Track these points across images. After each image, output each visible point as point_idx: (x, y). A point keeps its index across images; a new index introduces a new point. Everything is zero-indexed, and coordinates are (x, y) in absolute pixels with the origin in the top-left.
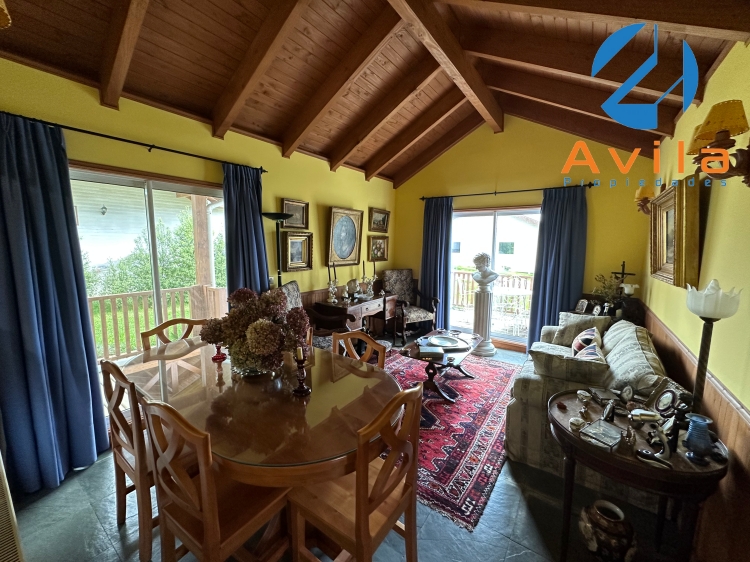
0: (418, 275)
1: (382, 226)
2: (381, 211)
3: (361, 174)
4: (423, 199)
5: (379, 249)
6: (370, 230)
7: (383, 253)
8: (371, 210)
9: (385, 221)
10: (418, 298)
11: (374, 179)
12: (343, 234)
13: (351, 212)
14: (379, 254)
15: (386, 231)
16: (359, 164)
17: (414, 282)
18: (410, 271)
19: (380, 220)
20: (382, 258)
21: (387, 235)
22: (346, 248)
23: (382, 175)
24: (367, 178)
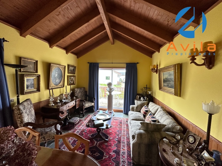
0: (87, 89)
1: (73, 72)
2: (72, 66)
3: (64, 52)
4: (88, 63)
5: (72, 80)
6: (68, 73)
7: (74, 82)
8: (68, 66)
9: (74, 70)
10: (88, 97)
11: (70, 54)
12: (56, 75)
13: (60, 66)
14: (72, 82)
15: (74, 74)
16: (63, 47)
17: (86, 92)
18: (84, 88)
19: (72, 69)
20: (73, 84)
21: (75, 75)
22: (58, 81)
23: (72, 53)
24: (67, 53)
